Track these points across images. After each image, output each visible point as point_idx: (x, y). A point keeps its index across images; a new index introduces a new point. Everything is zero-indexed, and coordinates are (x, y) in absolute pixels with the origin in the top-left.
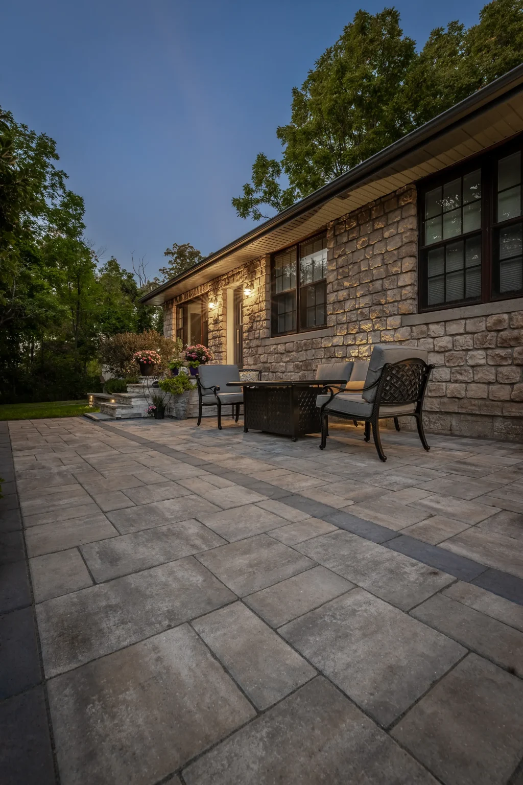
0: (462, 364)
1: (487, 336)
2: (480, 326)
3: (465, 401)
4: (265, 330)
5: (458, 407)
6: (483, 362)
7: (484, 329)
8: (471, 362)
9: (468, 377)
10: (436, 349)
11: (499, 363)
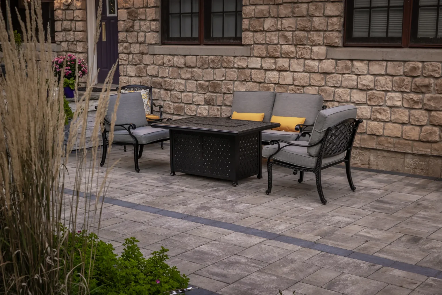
0: (382, 104)
1: (404, 80)
2: (399, 70)
3: (383, 138)
5: (376, 144)
6: (399, 104)
7: (402, 73)
8: (389, 103)
9: (386, 116)
10: (360, 86)
11: (411, 106)
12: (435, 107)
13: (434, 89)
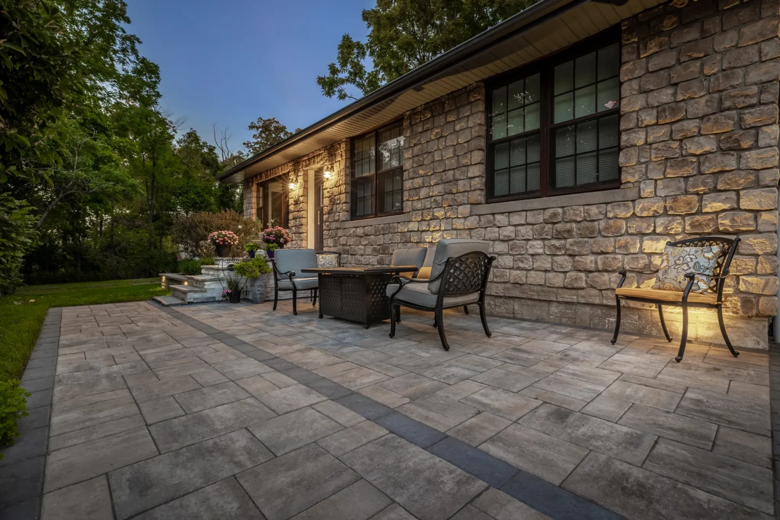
0: (523, 252)
1: (545, 227)
2: (539, 218)
3: (526, 287)
4: (345, 213)
5: (520, 293)
6: (541, 251)
7: (542, 221)
8: (531, 251)
9: (528, 264)
10: (501, 237)
11: (554, 253)
12: (579, 252)
13: (577, 233)
